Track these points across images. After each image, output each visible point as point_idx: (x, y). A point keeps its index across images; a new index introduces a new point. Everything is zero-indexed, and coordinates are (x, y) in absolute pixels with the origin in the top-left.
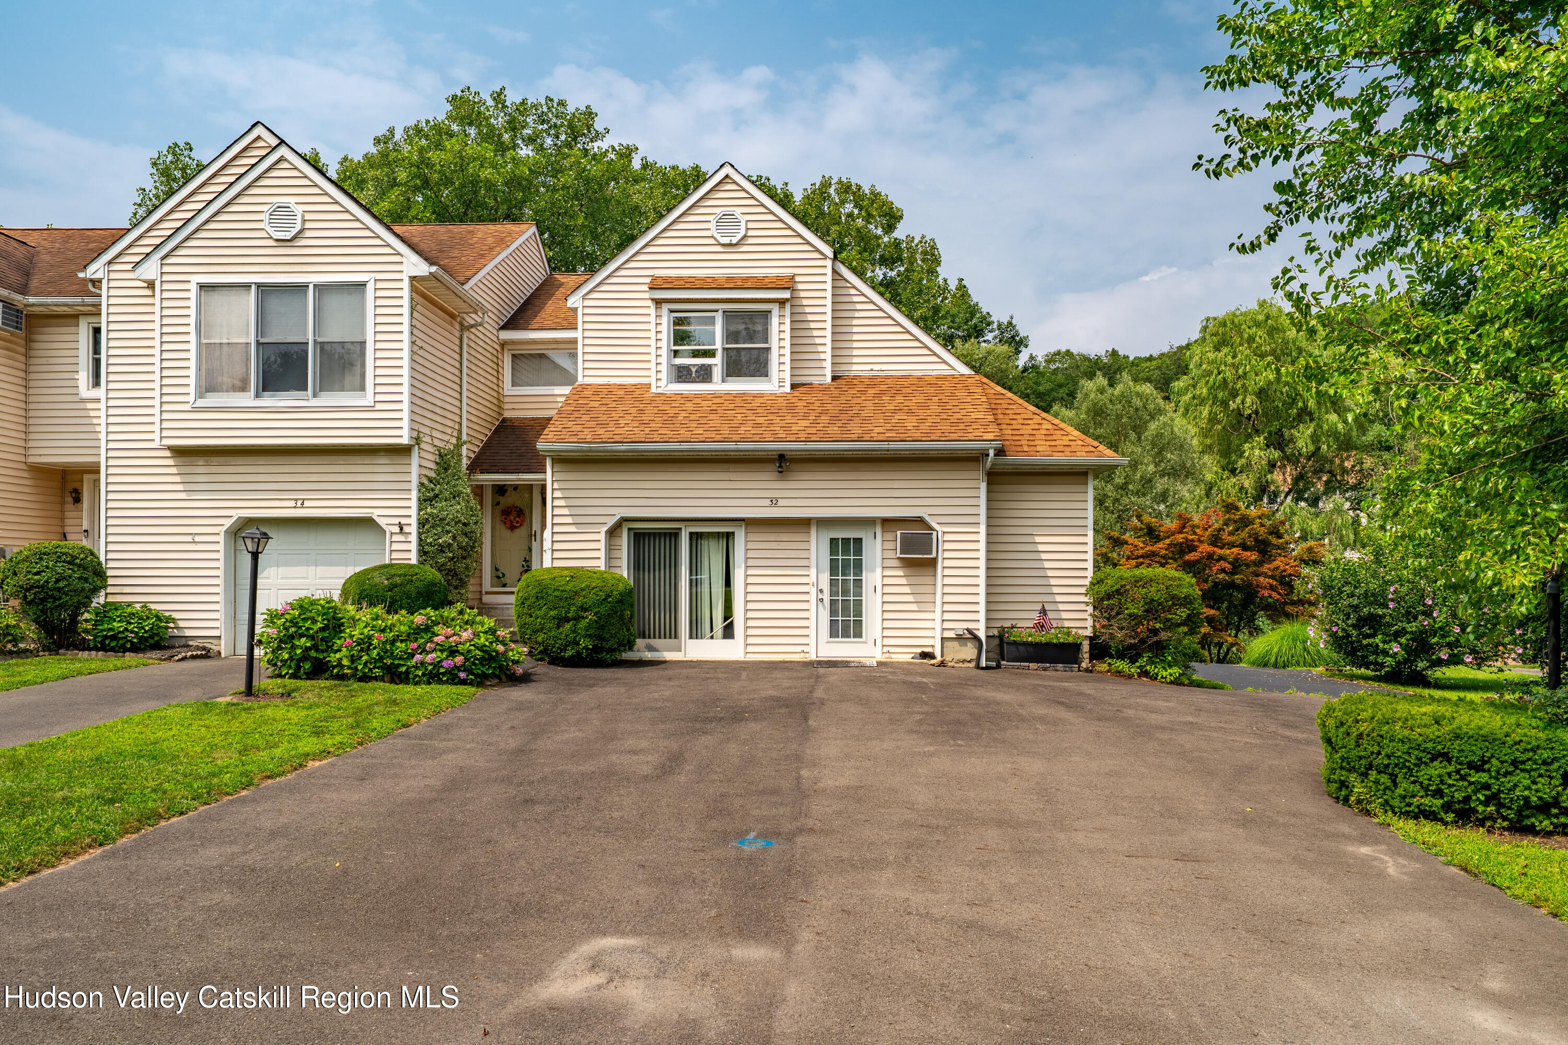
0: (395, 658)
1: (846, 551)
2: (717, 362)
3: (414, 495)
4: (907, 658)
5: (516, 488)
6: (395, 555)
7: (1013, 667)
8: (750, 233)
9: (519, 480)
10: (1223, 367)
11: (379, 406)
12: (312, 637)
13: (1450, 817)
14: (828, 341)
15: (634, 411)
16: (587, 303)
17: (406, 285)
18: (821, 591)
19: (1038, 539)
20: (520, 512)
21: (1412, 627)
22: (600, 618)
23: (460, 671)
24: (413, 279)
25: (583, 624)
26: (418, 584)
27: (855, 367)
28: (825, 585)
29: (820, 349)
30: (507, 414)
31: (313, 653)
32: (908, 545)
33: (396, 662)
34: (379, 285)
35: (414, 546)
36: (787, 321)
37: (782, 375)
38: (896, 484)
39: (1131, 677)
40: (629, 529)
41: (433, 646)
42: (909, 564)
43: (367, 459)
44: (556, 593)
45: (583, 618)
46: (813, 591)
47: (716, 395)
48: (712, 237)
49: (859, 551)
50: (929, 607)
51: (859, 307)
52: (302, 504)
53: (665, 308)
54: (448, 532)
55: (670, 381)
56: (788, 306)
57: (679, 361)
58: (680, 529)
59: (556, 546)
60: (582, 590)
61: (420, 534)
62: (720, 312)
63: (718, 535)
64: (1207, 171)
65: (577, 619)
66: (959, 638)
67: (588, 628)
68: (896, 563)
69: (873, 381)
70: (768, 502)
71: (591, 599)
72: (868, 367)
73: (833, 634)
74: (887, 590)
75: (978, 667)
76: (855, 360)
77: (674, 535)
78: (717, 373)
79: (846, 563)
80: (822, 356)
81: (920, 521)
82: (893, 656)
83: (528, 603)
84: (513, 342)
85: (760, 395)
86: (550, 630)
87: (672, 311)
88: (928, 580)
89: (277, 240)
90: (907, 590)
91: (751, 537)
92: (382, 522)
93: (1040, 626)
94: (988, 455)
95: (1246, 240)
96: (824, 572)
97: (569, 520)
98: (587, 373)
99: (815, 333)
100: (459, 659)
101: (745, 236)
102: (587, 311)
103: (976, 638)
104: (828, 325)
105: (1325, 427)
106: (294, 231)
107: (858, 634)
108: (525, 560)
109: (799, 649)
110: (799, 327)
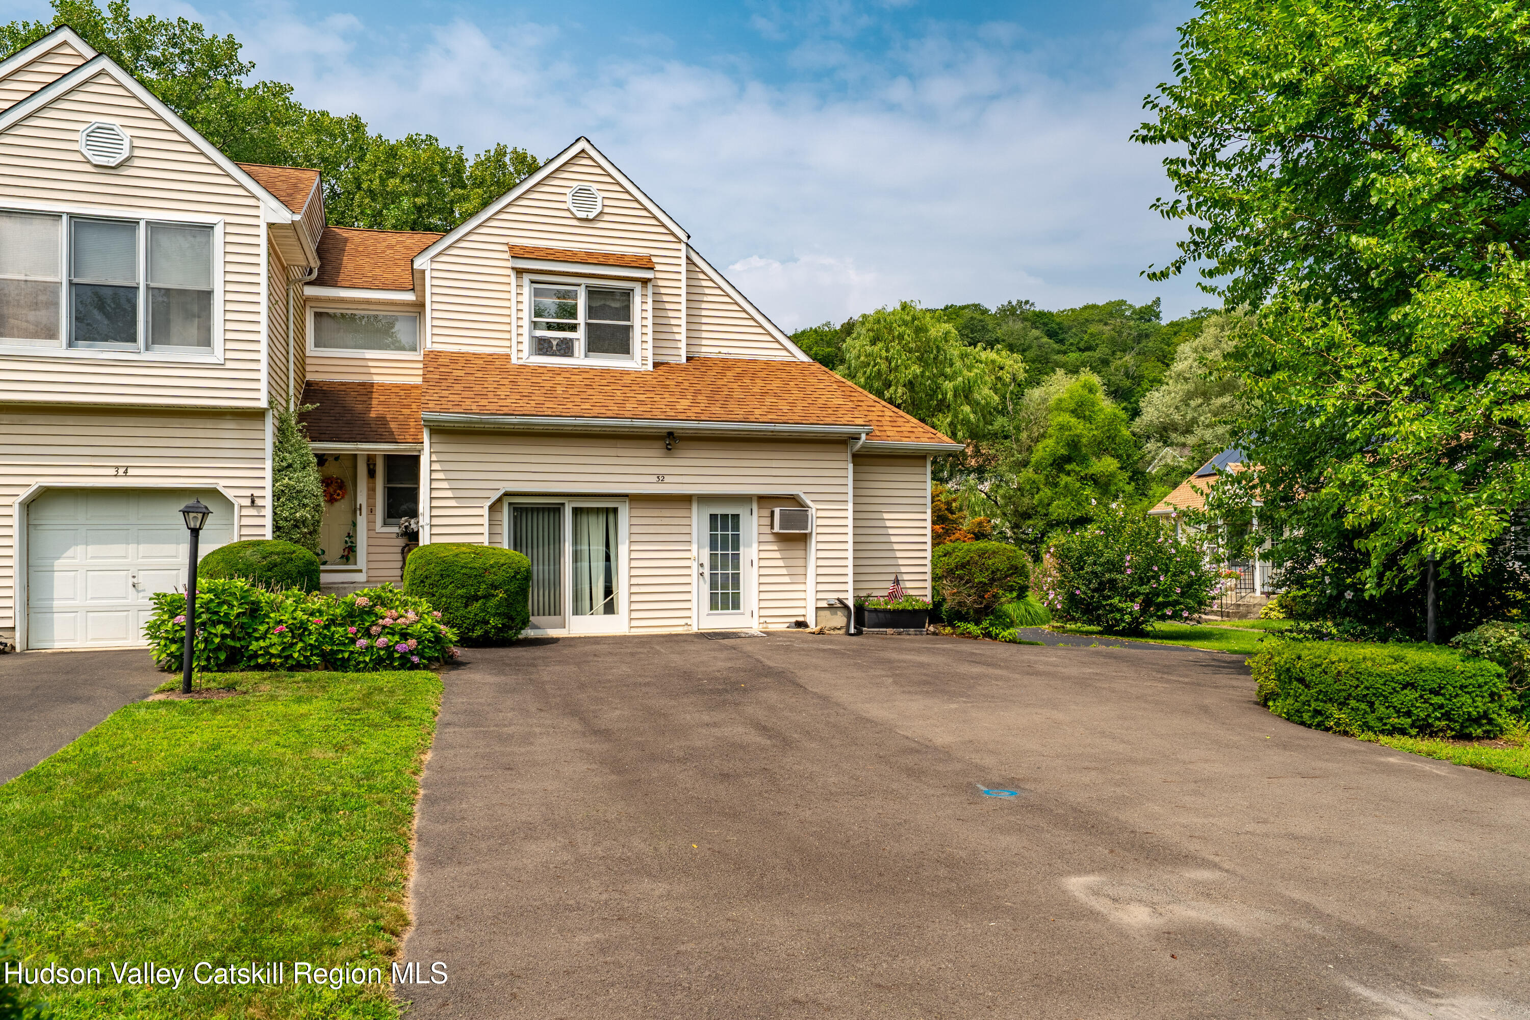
0: (333, 643)
1: (725, 528)
2: (580, 336)
3: (269, 465)
4: (782, 627)
5: (337, 458)
6: (244, 531)
7: (873, 633)
8: (606, 210)
9: (358, 450)
10: (878, 360)
11: (229, 365)
12: (228, 624)
13: (1414, 732)
14: (683, 322)
15: (506, 382)
16: (435, 266)
17: (263, 231)
18: (702, 565)
19: (886, 516)
20: (341, 486)
21: (1145, 589)
22: (509, 596)
23: (413, 654)
24: (271, 226)
25: (493, 602)
26: (298, 563)
27: (704, 349)
28: (706, 561)
29: (675, 329)
30: (309, 377)
31: (229, 642)
32: (786, 521)
33: (335, 648)
34: (230, 229)
35: (268, 522)
36: (650, 300)
37: (645, 353)
38: (774, 464)
39: (976, 637)
40: (510, 504)
41: (379, 629)
42: (782, 539)
43: (209, 423)
44: (464, 571)
45: (493, 596)
46: (695, 565)
47: (581, 371)
48: (568, 210)
49: (736, 527)
50: (800, 579)
51: (707, 291)
52: (126, 472)
53: (526, 278)
54: (305, 506)
55: (531, 354)
56: (650, 286)
57: (539, 333)
58: (563, 504)
59: (435, 521)
60: (492, 566)
61: (274, 507)
62: (583, 287)
63: (598, 511)
64: (1162, 211)
65: (487, 597)
66: (831, 607)
67: (498, 607)
68: (770, 538)
69: (726, 364)
70: (655, 479)
71: (501, 576)
72: (717, 350)
73: (713, 606)
74: (763, 563)
75: (848, 634)
76: (704, 342)
77: (557, 510)
78: (580, 347)
79: (725, 538)
80: (677, 337)
81: (793, 499)
82: (770, 626)
83: (428, 581)
84: (317, 299)
85: (625, 373)
86: (457, 609)
87: (533, 282)
88: (800, 553)
89: (96, 166)
90: (780, 563)
91: (636, 512)
92: (229, 494)
93: (892, 596)
94: (859, 439)
95: (1157, 270)
96: (704, 547)
97: (449, 494)
98: (436, 339)
99: (671, 314)
100: (412, 642)
101: (601, 213)
102: (435, 274)
103: (846, 607)
104: (683, 307)
105: (961, 417)
106: (120, 159)
107: (736, 606)
108: (349, 536)
109: (683, 622)
110: (659, 307)
